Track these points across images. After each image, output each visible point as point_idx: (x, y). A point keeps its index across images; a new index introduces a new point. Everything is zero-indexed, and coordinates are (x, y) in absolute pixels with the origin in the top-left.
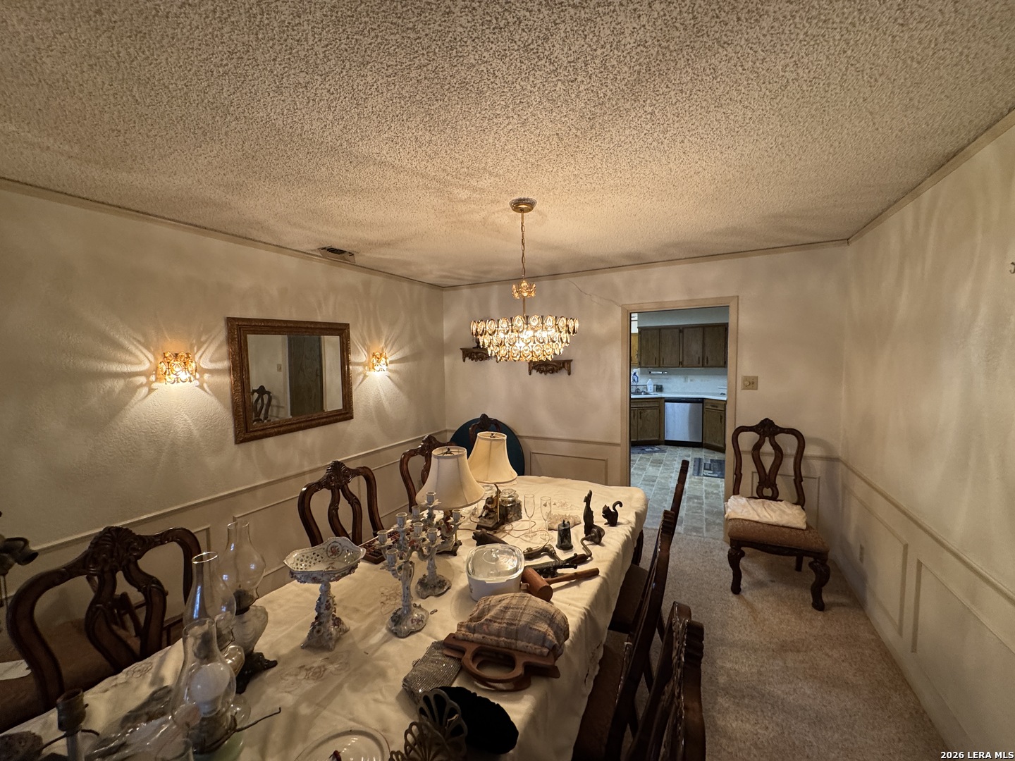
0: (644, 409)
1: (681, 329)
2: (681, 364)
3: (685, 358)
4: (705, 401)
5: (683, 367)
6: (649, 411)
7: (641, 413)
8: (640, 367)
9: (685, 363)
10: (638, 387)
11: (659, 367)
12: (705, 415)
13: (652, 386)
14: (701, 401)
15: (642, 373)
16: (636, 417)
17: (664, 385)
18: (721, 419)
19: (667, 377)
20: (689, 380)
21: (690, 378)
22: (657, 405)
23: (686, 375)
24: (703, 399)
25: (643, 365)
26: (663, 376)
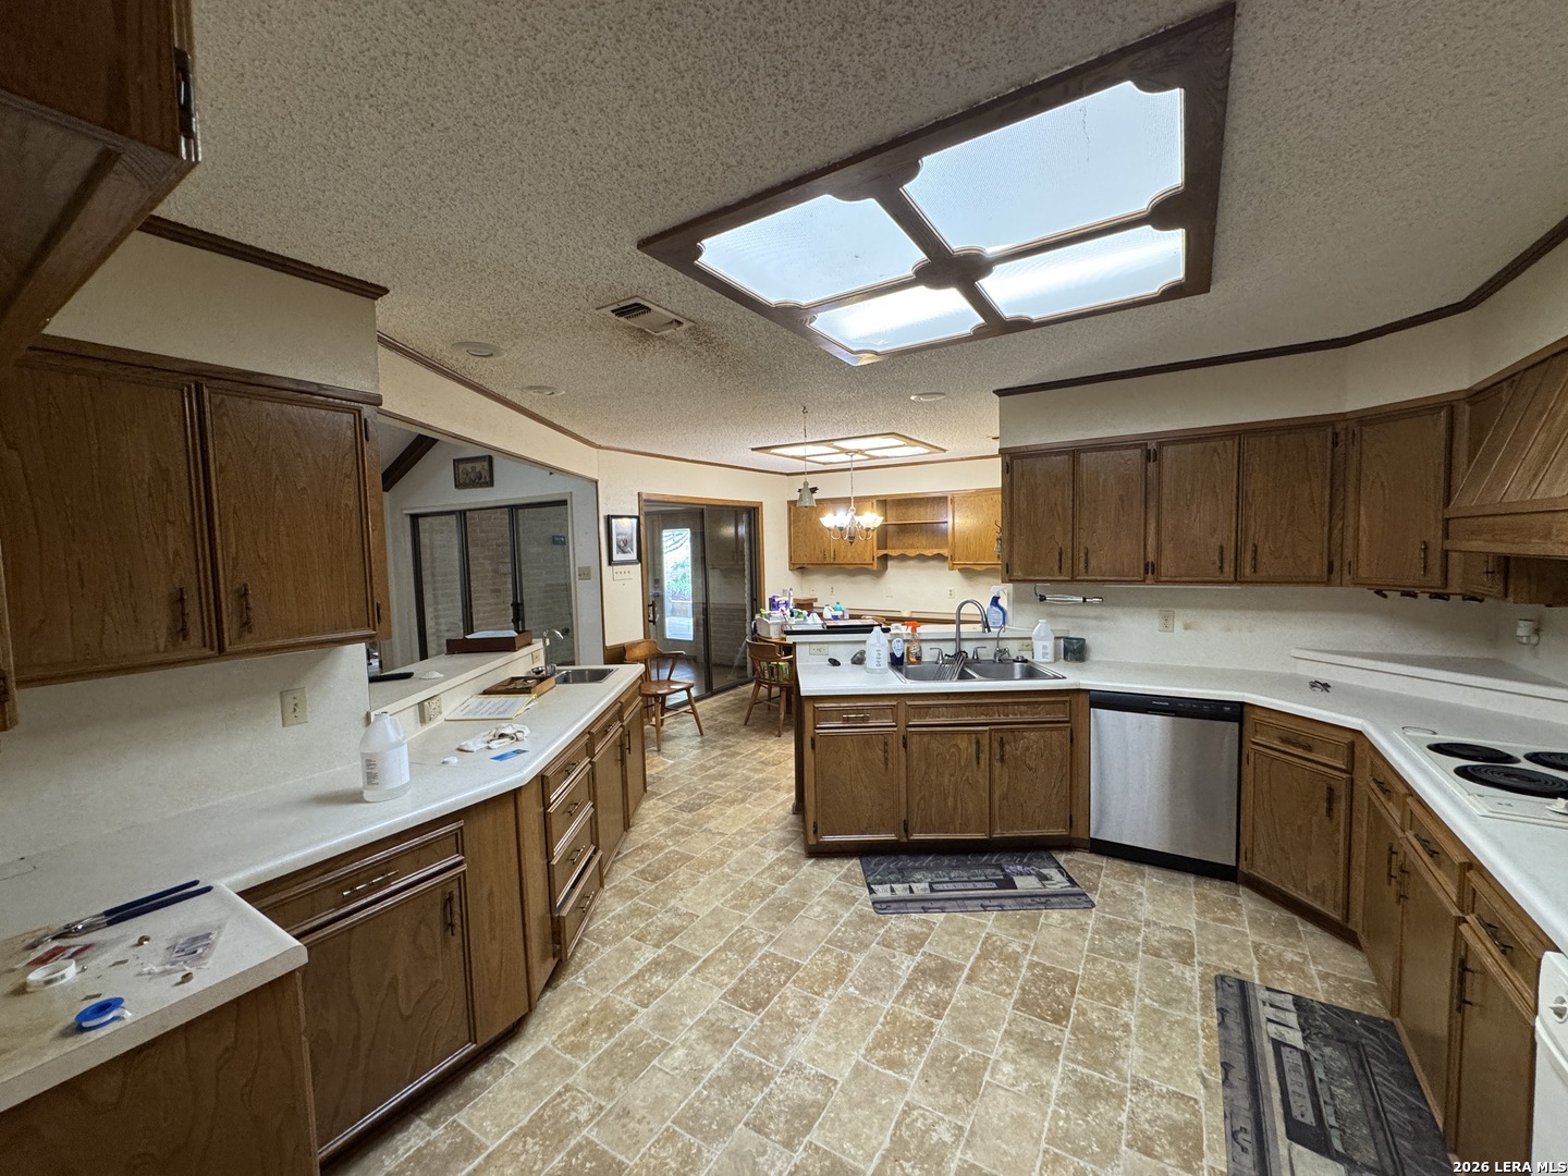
0: (1015, 729)
1: (1152, 446)
2: (1151, 570)
3: (1168, 548)
4: (1251, 717)
5: (1158, 582)
6: (1033, 736)
7: (1002, 744)
8: (1011, 581)
9: (1167, 568)
10: (1003, 645)
11: (1073, 580)
12: (1248, 770)
13: (1050, 644)
14: (1236, 712)
15: (1017, 600)
16: (984, 757)
17: (1092, 639)
18: (1330, 800)
19: (1099, 611)
20: (1178, 625)
21: (1181, 618)
22: (1061, 717)
23: (1166, 609)
24: (1242, 704)
25: (1018, 574)
26: (1087, 611)
